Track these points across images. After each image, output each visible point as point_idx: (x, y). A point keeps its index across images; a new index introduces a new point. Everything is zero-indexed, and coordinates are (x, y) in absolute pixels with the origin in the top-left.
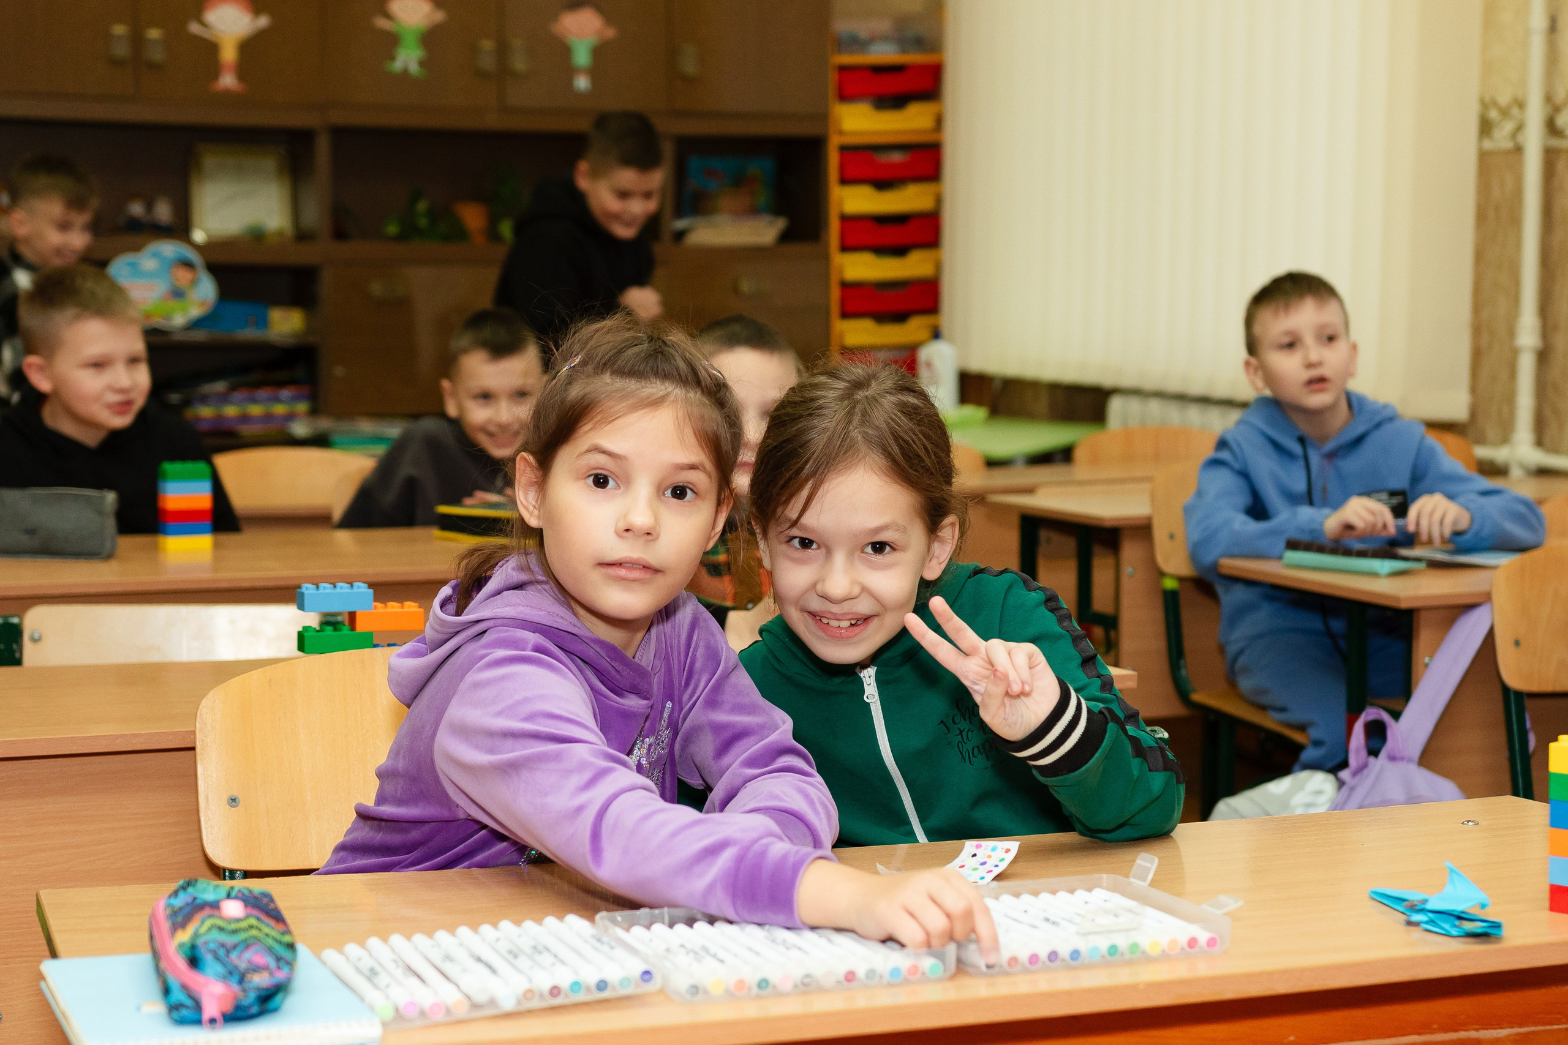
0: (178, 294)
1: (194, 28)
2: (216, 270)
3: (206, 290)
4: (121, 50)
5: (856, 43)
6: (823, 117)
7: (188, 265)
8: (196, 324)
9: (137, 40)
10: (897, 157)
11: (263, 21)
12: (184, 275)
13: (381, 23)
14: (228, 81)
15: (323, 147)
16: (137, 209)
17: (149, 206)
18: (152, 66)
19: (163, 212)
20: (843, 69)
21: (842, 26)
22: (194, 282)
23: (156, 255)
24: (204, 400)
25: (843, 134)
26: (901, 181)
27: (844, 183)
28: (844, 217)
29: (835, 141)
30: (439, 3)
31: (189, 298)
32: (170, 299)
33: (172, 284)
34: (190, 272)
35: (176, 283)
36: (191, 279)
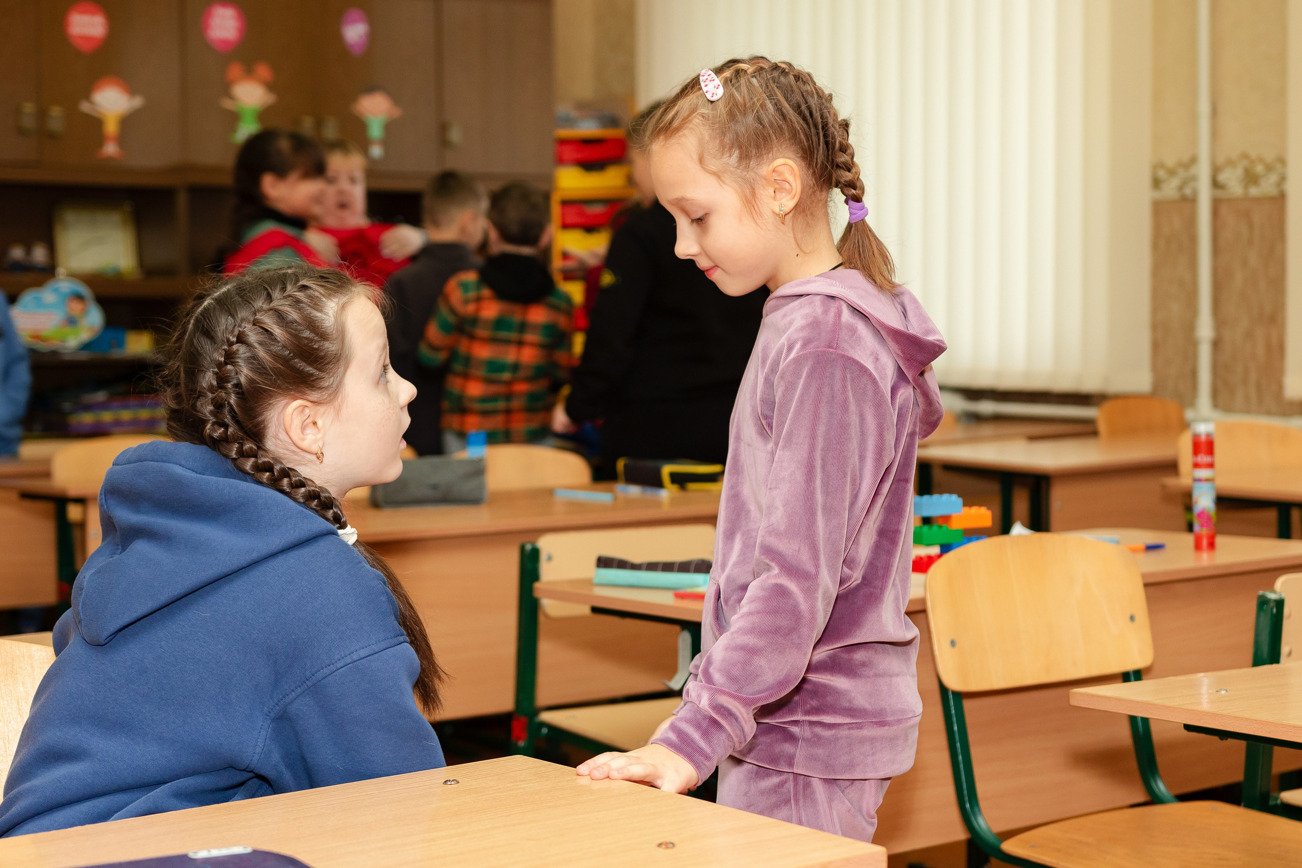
0: (71, 321)
1: (85, 107)
2: (103, 301)
3: (94, 318)
4: (29, 123)
5: (568, 122)
6: (550, 179)
7: (79, 297)
8: (86, 346)
9: (42, 115)
10: (598, 209)
11: (137, 102)
12: (76, 307)
13: (227, 104)
14: (111, 149)
15: (182, 201)
16: (17, 253)
17: (28, 251)
18: (53, 136)
19: (39, 254)
20: (563, 142)
21: (560, 109)
22: (84, 312)
23: (56, 290)
24: (88, 408)
25: (561, 189)
26: (604, 226)
27: (564, 227)
28: (564, 254)
29: (558, 194)
30: (270, 87)
31: (81, 325)
32: (65, 326)
33: (67, 314)
34: (81, 303)
35: (69, 314)
36: (83, 309)
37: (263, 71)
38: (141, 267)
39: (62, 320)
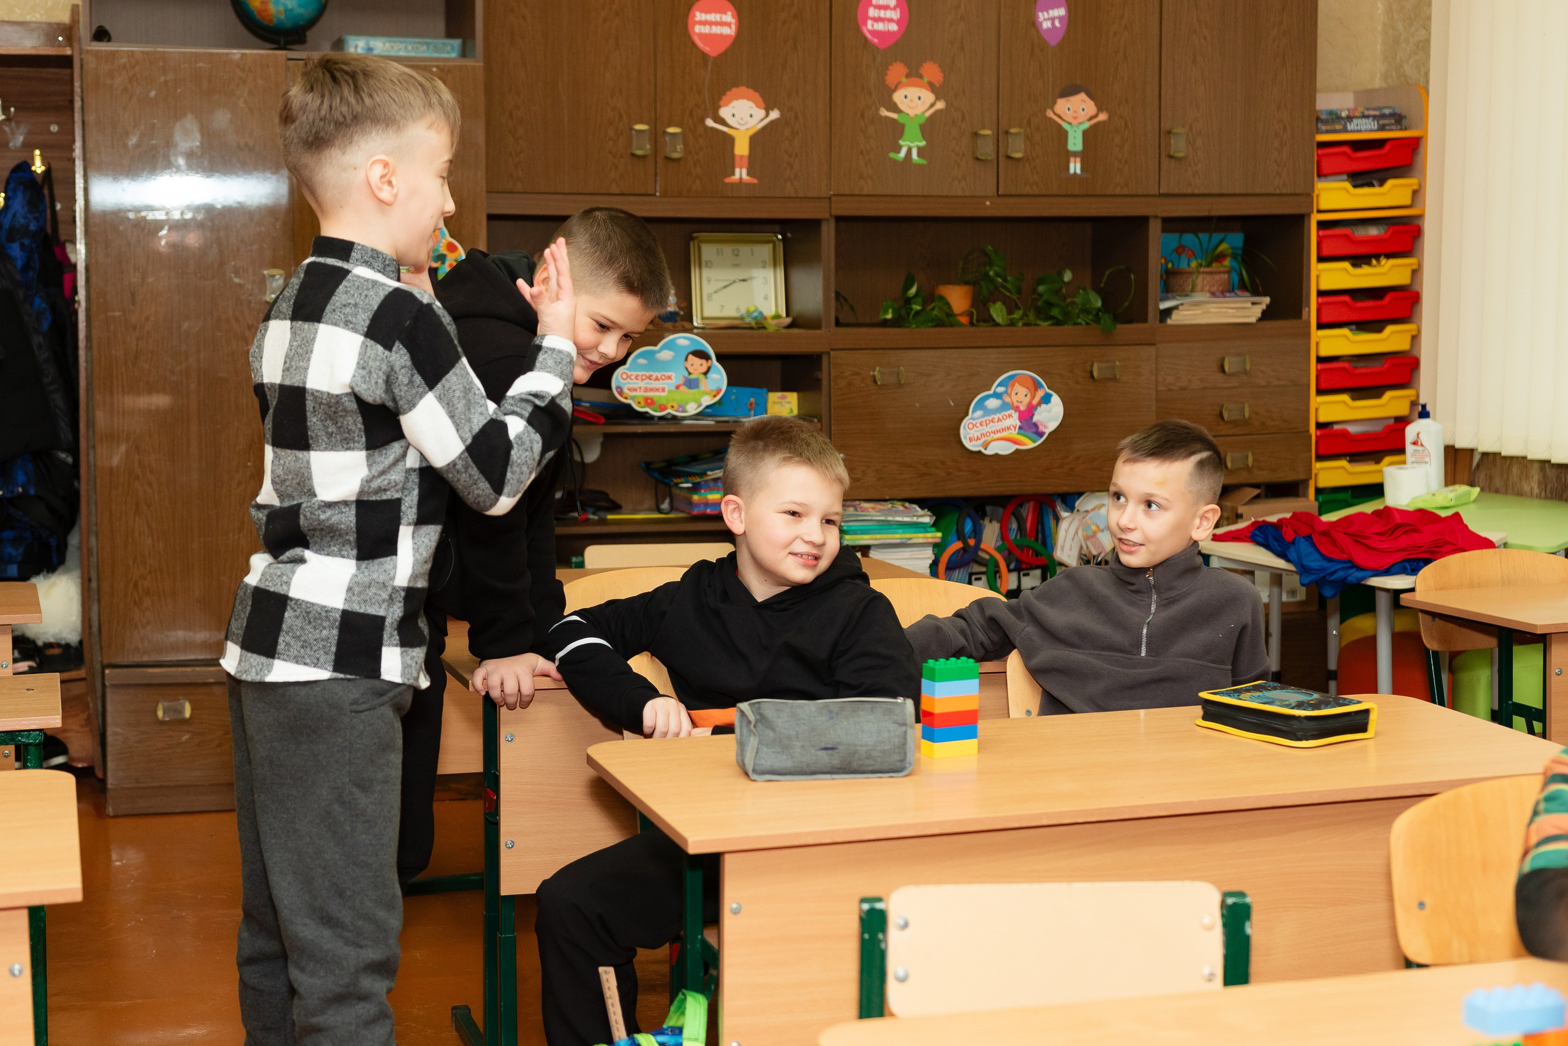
1: (711, 123)
3: (719, 377)
4: (643, 149)
6: (1308, 195)
7: (701, 355)
8: (707, 412)
9: (657, 136)
10: (1373, 231)
11: (773, 115)
12: (699, 365)
13: (888, 114)
14: (741, 175)
18: (671, 162)
21: (1325, 103)
23: (672, 346)
25: (1319, 211)
26: (1377, 257)
27: (1321, 259)
28: (1321, 293)
29: (1315, 218)
30: (938, 92)
31: (702, 387)
32: (683, 388)
33: (686, 374)
34: (704, 361)
35: (690, 374)
36: (704, 369)
37: (932, 71)
38: (788, 315)
39: (681, 381)
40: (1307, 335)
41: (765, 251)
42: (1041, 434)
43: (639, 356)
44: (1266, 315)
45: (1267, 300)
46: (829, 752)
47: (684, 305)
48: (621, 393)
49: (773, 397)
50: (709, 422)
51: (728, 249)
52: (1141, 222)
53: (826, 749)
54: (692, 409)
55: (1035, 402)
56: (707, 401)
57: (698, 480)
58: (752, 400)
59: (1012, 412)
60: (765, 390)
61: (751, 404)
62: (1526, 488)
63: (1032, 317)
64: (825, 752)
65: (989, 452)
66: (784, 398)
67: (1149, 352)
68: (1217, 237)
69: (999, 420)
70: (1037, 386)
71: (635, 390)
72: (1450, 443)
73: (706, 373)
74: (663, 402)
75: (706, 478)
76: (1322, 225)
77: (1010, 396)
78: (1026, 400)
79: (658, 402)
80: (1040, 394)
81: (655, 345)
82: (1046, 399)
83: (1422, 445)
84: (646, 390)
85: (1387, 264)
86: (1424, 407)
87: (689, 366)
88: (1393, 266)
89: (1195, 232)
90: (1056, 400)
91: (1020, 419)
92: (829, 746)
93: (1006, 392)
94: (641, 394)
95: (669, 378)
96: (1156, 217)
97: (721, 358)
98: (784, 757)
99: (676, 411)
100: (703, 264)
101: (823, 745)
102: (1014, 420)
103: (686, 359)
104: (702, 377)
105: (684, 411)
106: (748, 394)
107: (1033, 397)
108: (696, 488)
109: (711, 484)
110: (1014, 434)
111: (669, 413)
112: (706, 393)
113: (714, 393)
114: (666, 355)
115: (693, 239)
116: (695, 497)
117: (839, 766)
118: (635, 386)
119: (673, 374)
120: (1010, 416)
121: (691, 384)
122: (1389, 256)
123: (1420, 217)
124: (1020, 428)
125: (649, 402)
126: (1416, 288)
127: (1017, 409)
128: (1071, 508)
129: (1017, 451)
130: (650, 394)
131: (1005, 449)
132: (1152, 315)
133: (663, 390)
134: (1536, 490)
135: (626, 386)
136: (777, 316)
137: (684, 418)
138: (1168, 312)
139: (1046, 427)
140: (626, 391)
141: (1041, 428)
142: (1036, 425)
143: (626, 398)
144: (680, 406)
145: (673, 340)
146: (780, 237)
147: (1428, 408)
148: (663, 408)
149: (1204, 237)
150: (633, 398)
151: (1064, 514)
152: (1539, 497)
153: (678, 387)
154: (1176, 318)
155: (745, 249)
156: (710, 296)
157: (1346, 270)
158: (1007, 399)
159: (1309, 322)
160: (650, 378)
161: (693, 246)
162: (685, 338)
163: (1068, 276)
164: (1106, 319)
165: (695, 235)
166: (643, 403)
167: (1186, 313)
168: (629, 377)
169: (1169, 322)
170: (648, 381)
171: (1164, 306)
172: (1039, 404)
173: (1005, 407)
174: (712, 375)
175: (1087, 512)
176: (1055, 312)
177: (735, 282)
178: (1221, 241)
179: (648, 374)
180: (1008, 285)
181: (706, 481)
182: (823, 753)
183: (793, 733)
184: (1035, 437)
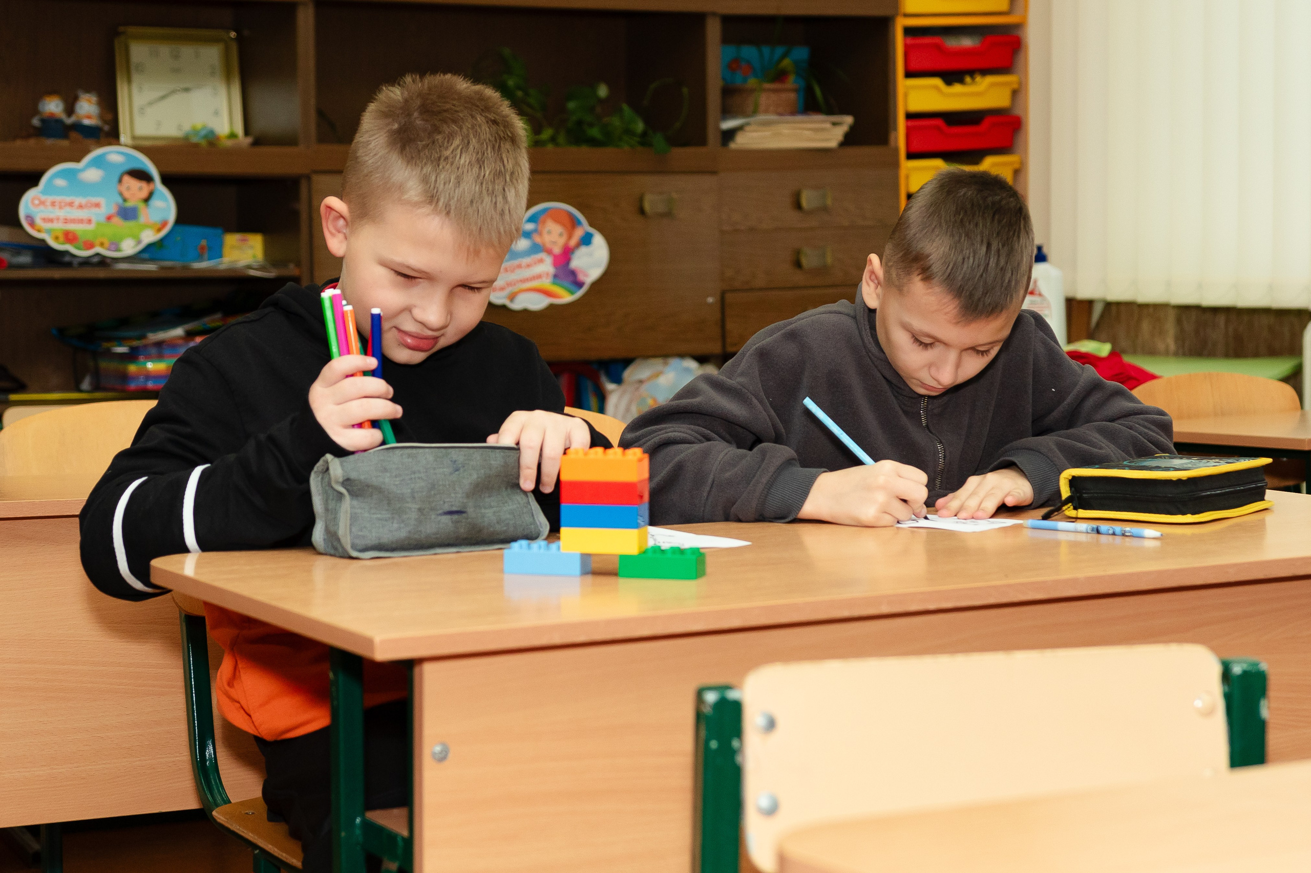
3: (163, 209)
7: (141, 175)
10: (967, 42)
12: (137, 189)
16: (53, 106)
19: (87, 109)
22: (149, 198)
25: (907, 15)
26: (972, 73)
27: (909, 74)
28: (910, 116)
29: (901, 23)
31: (142, 219)
32: (117, 220)
33: (120, 200)
34: (143, 184)
35: (125, 200)
36: (144, 194)
38: (247, 132)
39: (113, 210)
40: (896, 165)
41: (212, 54)
42: (580, 285)
43: (57, 175)
44: (849, 140)
45: (849, 120)
46: (455, 517)
47: (109, 117)
48: (32, 224)
49: (231, 240)
50: (151, 267)
51: (165, 50)
52: (697, 20)
53: (451, 513)
54: (129, 248)
55: (573, 242)
56: (149, 237)
57: (135, 343)
58: (204, 242)
59: (543, 255)
60: (219, 231)
61: (203, 248)
62: (1161, 346)
63: (561, 139)
64: (448, 517)
65: (517, 305)
66: (244, 240)
67: (707, 181)
68: (779, 51)
69: (528, 266)
70: (574, 223)
71: (51, 220)
72: (1071, 294)
73: (147, 200)
74: (89, 237)
75: (144, 342)
76: (908, 31)
77: (540, 234)
78: (561, 241)
79: (82, 238)
80: (579, 233)
81: (78, 160)
82: (586, 240)
83: (1040, 295)
84: (66, 221)
85: (984, 83)
86: (1040, 248)
87: (123, 188)
88: (993, 85)
89: (755, 42)
90: (599, 241)
91: (556, 264)
92: (454, 509)
93: (536, 231)
94: (59, 226)
95: (97, 205)
96: (714, 14)
97: (167, 180)
98: (395, 525)
99: (109, 249)
100: (133, 68)
101: (447, 508)
102: (547, 266)
103: (120, 181)
104: (141, 205)
105: (118, 249)
106: (198, 235)
107: (570, 237)
108: (133, 356)
109: (154, 351)
110: (546, 283)
111: (98, 254)
112: (147, 226)
113: (159, 226)
114: (92, 175)
115: (118, 34)
116: (132, 368)
117: (465, 536)
118: (52, 216)
119: (102, 200)
120: (541, 261)
121: (127, 214)
122: (985, 72)
123: (1019, 26)
124: (555, 276)
125: (70, 237)
126: (1017, 112)
127: (549, 252)
128: (618, 380)
129: (552, 307)
130: (71, 227)
131: (537, 303)
132: (713, 138)
133: (89, 221)
134: (1172, 347)
135: (39, 215)
136: (233, 136)
137: (117, 260)
138: (729, 135)
139: (586, 275)
140: (38, 221)
141: (581, 277)
142: (573, 273)
143: (39, 231)
144: (112, 243)
145: (103, 155)
146: (233, 34)
147: (1045, 250)
148: (89, 245)
149: (766, 50)
150: (48, 231)
151: (610, 387)
152: (1176, 354)
153: (109, 218)
154: (742, 141)
155: (187, 51)
156: (142, 109)
157: (936, 88)
158: (538, 239)
159: (896, 150)
160: (71, 204)
161: (117, 44)
162: (119, 153)
163: (603, 91)
164: (658, 140)
165: (121, 29)
166: (62, 239)
167: (755, 134)
168: (42, 203)
169: (733, 146)
170: (68, 209)
171: (727, 125)
172: (578, 245)
173: (536, 248)
174: (156, 202)
175: (641, 382)
176: (595, 132)
177: (177, 90)
178: (785, 56)
179: (68, 199)
180: (532, 101)
181: (145, 346)
182: (446, 519)
183: (407, 491)
184: (573, 287)
